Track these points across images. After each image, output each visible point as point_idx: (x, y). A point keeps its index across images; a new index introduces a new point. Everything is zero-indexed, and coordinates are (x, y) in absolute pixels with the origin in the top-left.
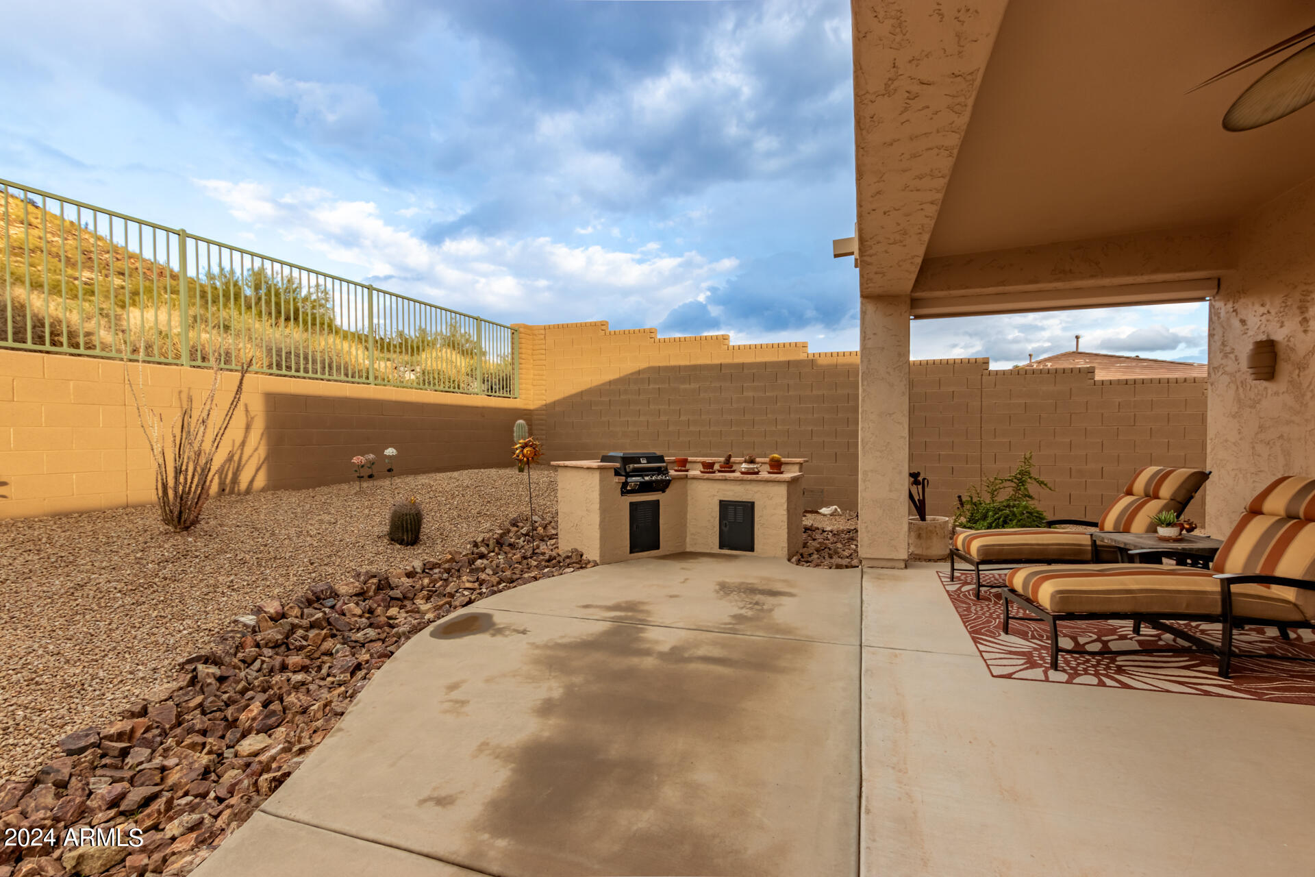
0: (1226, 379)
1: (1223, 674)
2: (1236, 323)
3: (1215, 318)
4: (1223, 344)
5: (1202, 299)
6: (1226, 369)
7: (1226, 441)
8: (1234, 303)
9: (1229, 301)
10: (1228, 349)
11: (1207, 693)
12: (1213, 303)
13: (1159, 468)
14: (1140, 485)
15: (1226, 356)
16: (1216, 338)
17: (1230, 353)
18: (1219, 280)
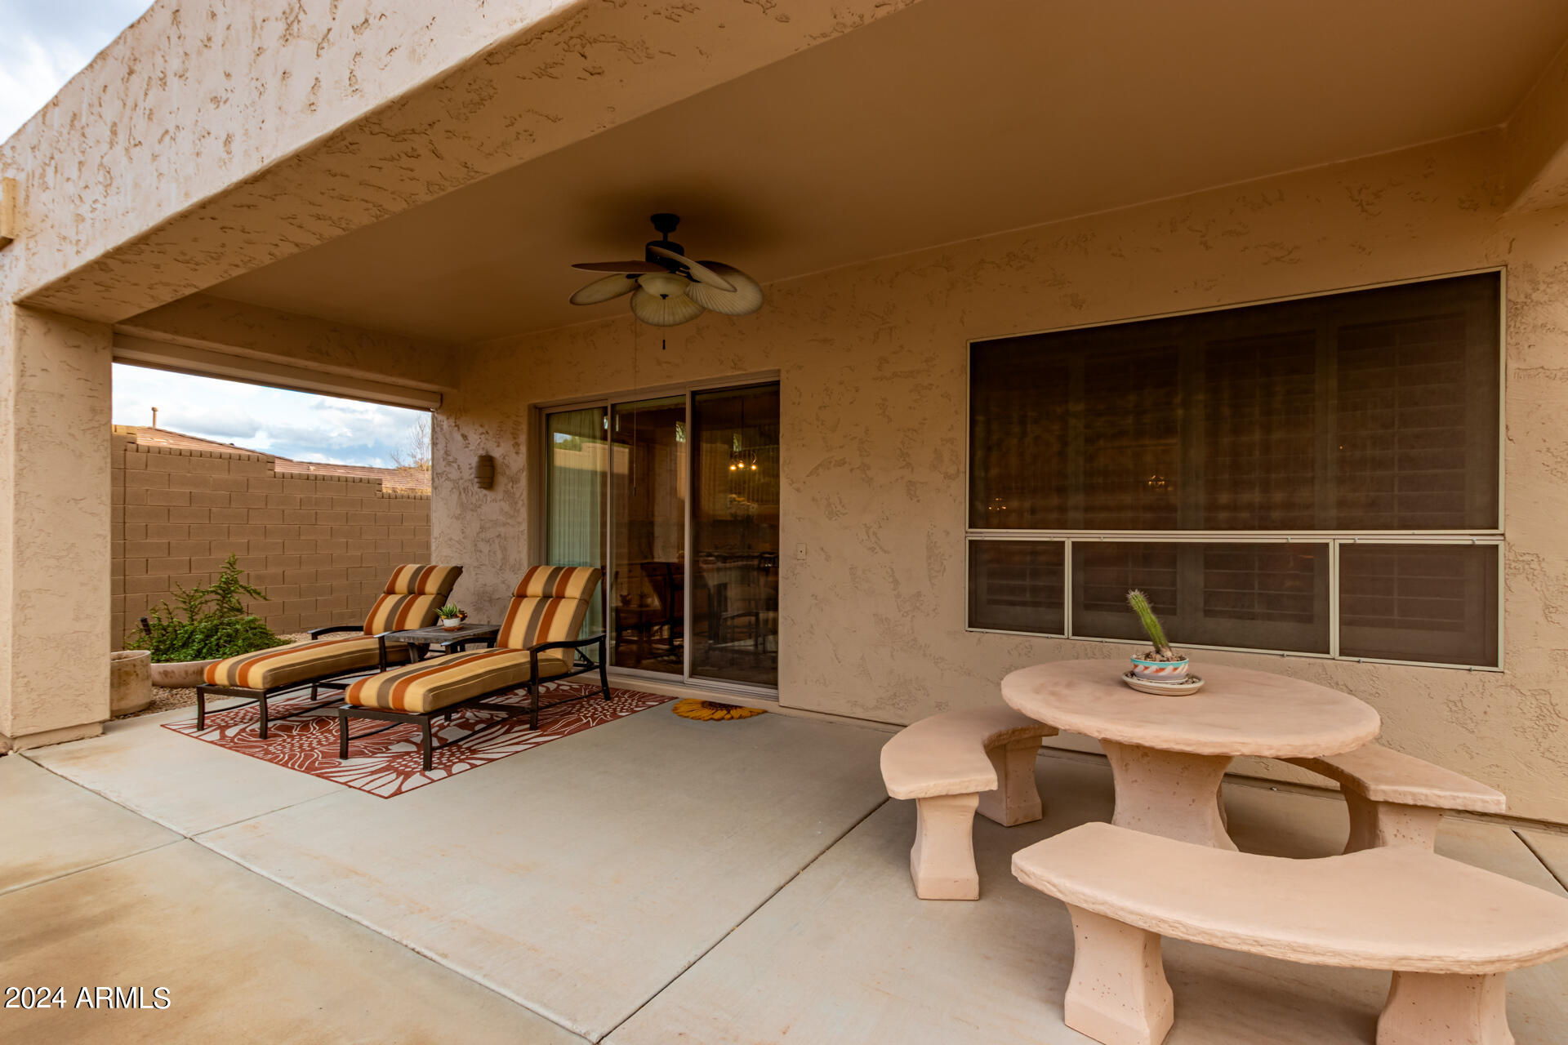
0: (449, 485)
1: (533, 728)
2: (458, 437)
3: (438, 429)
4: (447, 453)
5: (427, 409)
6: (450, 476)
7: (451, 539)
8: (456, 419)
9: (451, 415)
10: (451, 458)
11: (538, 744)
12: (436, 415)
13: (418, 565)
14: (402, 583)
15: (449, 464)
16: (439, 447)
17: (453, 462)
18: (442, 395)
